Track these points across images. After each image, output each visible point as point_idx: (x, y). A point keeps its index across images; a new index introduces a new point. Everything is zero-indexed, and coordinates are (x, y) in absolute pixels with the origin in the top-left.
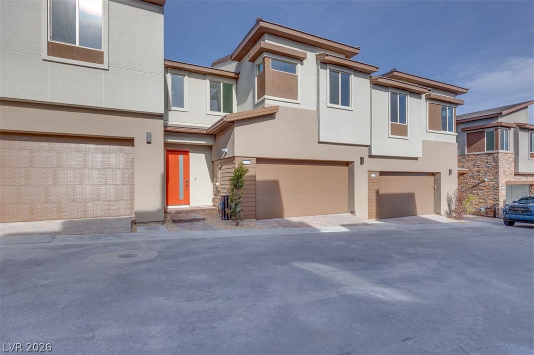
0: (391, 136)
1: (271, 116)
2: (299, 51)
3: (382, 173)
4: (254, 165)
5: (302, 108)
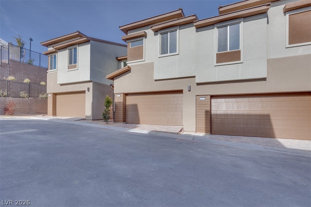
0: (216, 64)
4: (122, 97)
5: (146, 63)
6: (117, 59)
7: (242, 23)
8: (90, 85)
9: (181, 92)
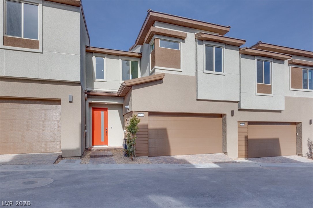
0: (257, 94)
1: (159, 81)
2: (181, 32)
3: (250, 123)
4: (147, 117)
5: (184, 74)
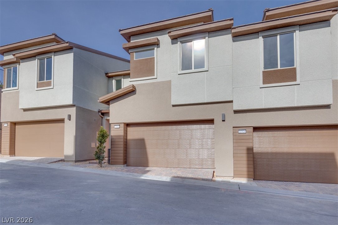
0: (262, 86)
3: (256, 129)
4: (122, 129)
5: (159, 81)
6: (107, 75)
7: (297, 32)
8: (73, 111)
9: (211, 121)
